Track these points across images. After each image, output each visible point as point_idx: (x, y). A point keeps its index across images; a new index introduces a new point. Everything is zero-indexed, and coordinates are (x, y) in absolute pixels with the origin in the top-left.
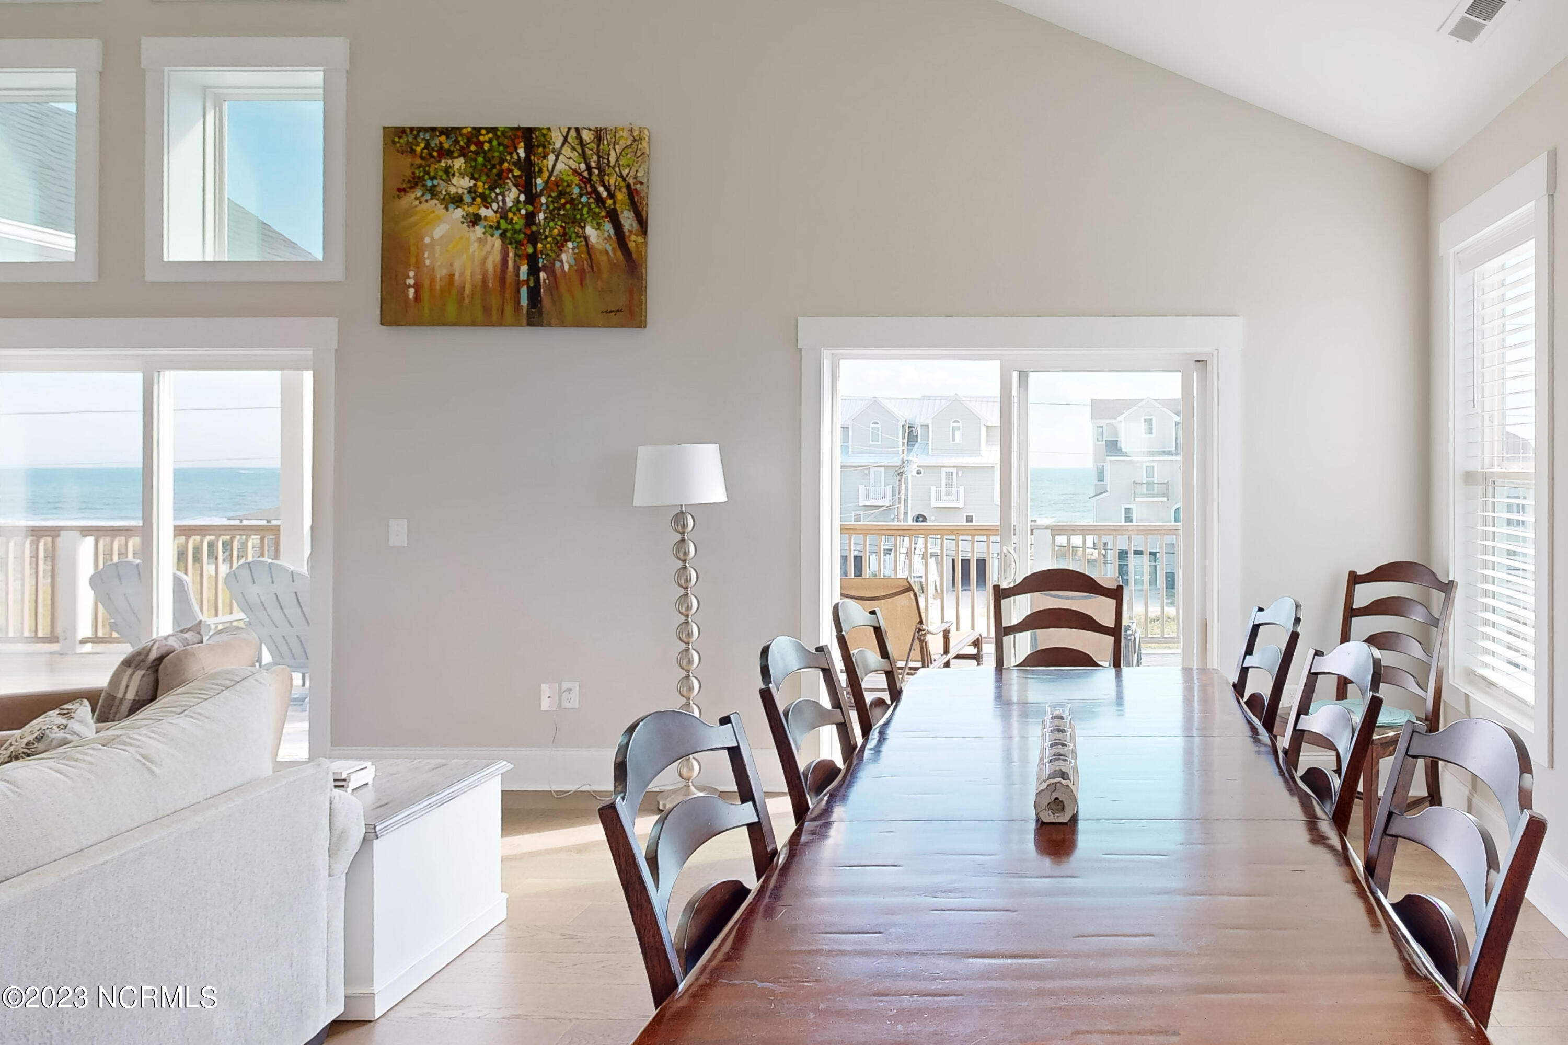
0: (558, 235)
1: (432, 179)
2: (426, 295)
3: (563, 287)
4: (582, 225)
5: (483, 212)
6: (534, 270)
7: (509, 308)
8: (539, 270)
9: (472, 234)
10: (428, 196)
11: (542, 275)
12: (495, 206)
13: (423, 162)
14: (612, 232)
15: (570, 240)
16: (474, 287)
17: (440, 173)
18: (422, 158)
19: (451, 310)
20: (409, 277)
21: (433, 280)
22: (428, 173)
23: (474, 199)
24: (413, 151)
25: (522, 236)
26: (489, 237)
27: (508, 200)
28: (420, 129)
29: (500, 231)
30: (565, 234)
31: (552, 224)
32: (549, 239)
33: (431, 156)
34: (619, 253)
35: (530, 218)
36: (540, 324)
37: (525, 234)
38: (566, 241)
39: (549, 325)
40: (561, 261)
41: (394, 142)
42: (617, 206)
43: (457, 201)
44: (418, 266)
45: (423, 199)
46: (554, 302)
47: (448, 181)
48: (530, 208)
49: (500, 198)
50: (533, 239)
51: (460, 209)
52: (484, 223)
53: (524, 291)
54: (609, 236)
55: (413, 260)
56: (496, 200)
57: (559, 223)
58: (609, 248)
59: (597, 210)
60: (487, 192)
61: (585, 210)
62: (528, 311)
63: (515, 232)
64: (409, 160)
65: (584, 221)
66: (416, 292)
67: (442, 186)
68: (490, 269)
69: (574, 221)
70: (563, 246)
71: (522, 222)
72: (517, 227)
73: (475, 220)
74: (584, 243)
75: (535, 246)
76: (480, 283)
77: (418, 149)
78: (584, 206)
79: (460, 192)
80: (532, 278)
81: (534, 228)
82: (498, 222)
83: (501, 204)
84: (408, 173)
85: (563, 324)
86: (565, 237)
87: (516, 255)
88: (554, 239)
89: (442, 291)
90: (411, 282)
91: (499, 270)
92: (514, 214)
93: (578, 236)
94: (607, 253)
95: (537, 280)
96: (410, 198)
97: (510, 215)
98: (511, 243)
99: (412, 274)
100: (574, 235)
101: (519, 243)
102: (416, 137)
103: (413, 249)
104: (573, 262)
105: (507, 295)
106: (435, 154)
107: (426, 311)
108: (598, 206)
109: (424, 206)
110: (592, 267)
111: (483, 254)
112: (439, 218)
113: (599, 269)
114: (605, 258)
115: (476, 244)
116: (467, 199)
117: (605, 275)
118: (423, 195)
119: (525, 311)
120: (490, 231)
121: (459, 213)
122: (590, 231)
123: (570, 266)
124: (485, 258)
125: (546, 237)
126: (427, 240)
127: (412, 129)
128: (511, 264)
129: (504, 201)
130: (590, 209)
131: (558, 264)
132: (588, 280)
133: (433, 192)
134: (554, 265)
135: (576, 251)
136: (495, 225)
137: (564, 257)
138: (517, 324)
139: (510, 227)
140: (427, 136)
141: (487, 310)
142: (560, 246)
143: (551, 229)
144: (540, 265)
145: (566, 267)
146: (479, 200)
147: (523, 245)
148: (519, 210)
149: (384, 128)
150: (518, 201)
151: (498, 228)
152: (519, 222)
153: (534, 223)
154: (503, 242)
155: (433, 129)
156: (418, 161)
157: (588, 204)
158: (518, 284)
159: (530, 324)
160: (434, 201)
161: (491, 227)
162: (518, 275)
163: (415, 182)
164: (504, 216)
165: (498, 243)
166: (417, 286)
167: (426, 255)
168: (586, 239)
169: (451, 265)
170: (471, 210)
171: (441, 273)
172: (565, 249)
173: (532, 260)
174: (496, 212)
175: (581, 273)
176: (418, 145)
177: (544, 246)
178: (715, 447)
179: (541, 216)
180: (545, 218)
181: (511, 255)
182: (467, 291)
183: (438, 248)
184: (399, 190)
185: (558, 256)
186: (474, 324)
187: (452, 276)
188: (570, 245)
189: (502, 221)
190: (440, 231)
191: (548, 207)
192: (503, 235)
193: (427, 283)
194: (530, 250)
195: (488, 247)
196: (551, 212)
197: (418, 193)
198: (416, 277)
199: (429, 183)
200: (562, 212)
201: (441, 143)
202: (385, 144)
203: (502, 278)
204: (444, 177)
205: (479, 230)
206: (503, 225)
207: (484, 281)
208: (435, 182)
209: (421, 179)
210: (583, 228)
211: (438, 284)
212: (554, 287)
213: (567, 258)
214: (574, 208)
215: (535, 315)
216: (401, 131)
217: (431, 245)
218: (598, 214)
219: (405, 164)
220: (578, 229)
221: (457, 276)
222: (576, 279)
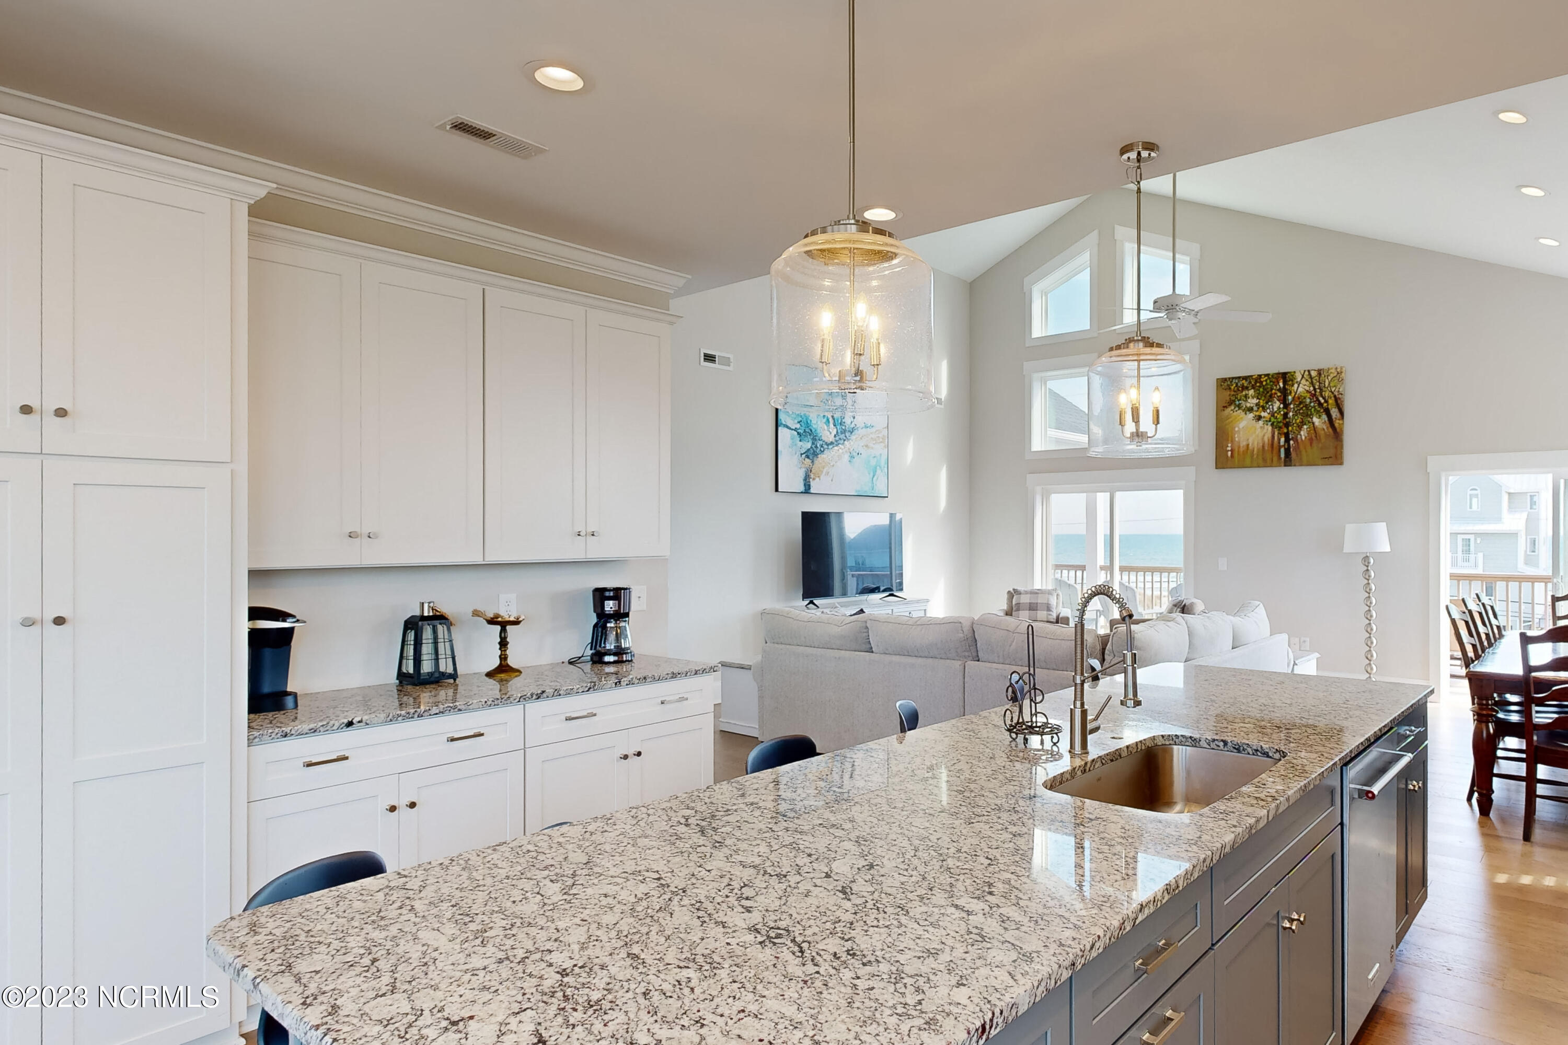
0: (1300, 423)
1: (1239, 400)
2: (1236, 455)
3: (1301, 447)
4: (1310, 416)
5: (1263, 414)
6: (1287, 440)
7: (1275, 459)
8: (1290, 440)
9: (1257, 425)
10: (1237, 409)
11: (1292, 442)
12: (1268, 411)
13: (1235, 393)
14: (1326, 419)
15: (1305, 424)
16: (1258, 450)
17: (1243, 398)
18: (1234, 391)
19: (1248, 461)
21: (1239, 447)
22: (1236, 398)
23: (1258, 408)
24: (1230, 389)
25: (1281, 424)
26: (1266, 426)
27: (1275, 407)
28: (1233, 378)
29: (1271, 423)
30: (1302, 422)
31: (1296, 418)
32: (1295, 425)
33: (1239, 390)
34: (1330, 430)
35: (1285, 416)
36: (1290, 466)
37: (1283, 423)
38: (1303, 425)
39: (1295, 466)
40: (1301, 435)
41: (1221, 385)
42: (1330, 407)
43: (1250, 410)
44: (1232, 442)
45: (1235, 410)
46: (1297, 454)
47: (1246, 401)
48: (1285, 410)
49: (1271, 407)
50: (1287, 425)
52: (1263, 419)
53: (1282, 450)
54: (1325, 422)
55: (1230, 439)
56: (1269, 408)
57: (1300, 417)
58: (1325, 427)
59: (1319, 409)
60: (1265, 405)
61: (1313, 410)
62: (1285, 460)
63: (1278, 422)
64: (1228, 393)
65: (1312, 414)
66: (1232, 453)
67: (1244, 404)
68: (1266, 441)
69: (1308, 415)
71: (1282, 417)
72: (1279, 420)
73: (1259, 418)
74: (1312, 425)
75: (1288, 428)
76: (1261, 448)
77: (1232, 387)
78: (1312, 408)
79: (1252, 405)
80: (1286, 444)
81: (1287, 420)
82: (1270, 419)
83: (1271, 410)
84: (1228, 399)
85: (1301, 465)
86: (1303, 423)
87: (1279, 433)
88: (1298, 425)
89: (1243, 452)
90: (1229, 448)
91: (1270, 441)
92: (1278, 414)
93: (1309, 422)
94: (1324, 429)
95: (1289, 445)
96: (1228, 410)
97: (1276, 415)
98: (1276, 428)
99: (1229, 445)
100: (1307, 422)
101: (1280, 428)
102: (1231, 382)
103: (1230, 433)
104: (1307, 435)
105: (1275, 453)
107: (1236, 461)
108: (1319, 407)
109: (1235, 413)
110: (1316, 437)
112: (1242, 418)
113: (1320, 436)
114: (1323, 432)
115: (1259, 430)
116: (1255, 408)
117: (1323, 440)
118: (1235, 408)
119: (1283, 460)
120: (1266, 423)
121: (1251, 415)
122: (1315, 420)
123: (1305, 437)
124: (1264, 435)
125: (1293, 424)
126: (1237, 429)
127: (1229, 378)
128: (1276, 438)
129: (1273, 408)
130: (1315, 409)
131: (1299, 436)
132: (1315, 442)
133: (1239, 407)
134: (1297, 437)
135: (1308, 430)
137: (1302, 433)
138: (1279, 466)
139: (1275, 420)
140: (1237, 381)
141: (1264, 460)
142: (1300, 427)
143: (1296, 420)
144: (1290, 437)
145: (1303, 438)
146: (1261, 409)
147: (1282, 428)
148: (1280, 412)
149: (1217, 379)
150: (1279, 408)
151: (1270, 421)
152: (1280, 417)
153: (1287, 418)
154: (1272, 428)
155: (1239, 378)
156: (1233, 393)
157: (1314, 407)
158: (1280, 447)
159: (1285, 466)
160: (1240, 411)
161: (1267, 421)
162: (1279, 443)
163: (1231, 403)
164: (1273, 415)
165: (1270, 428)
166: (1232, 451)
167: (1236, 436)
168: (1313, 423)
169: (1248, 440)
170: (1257, 414)
171: (1243, 444)
172: (1303, 429)
173: (1287, 436)
174: (1269, 414)
175: (1311, 440)
176: (1232, 385)
177: (1293, 428)
178: (1385, 524)
179: (1291, 414)
180: (1293, 415)
181: (1276, 433)
182: (1255, 450)
183: (1241, 433)
184: (1224, 407)
185: (1299, 433)
186: (1259, 467)
187: (1248, 445)
188: (1305, 427)
189: (1272, 418)
190: (1242, 424)
191: (1294, 409)
192: (1272, 425)
193: (1236, 449)
194: (1285, 431)
195: (1265, 431)
196: (1296, 412)
197: (1233, 407)
198: (1231, 447)
199: (1237, 403)
200: (1301, 412)
201: (1243, 383)
202: (1217, 387)
203: (1272, 445)
204: (1245, 399)
205: (1261, 422)
206: (1273, 420)
207: (1263, 446)
208: (1240, 402)
210: (1312, 418)
211: (1241, 450)
212: (1297, 448)
213: (1303, 433)
214: (1307, 409)
215: (1288, 461)
216: (1225, 380)
217: (1239, 431)
218: (1319, 411)
219: (1226, 395)
220: (1310, 419)
221: (1250, 445)
222: (1308, 444)
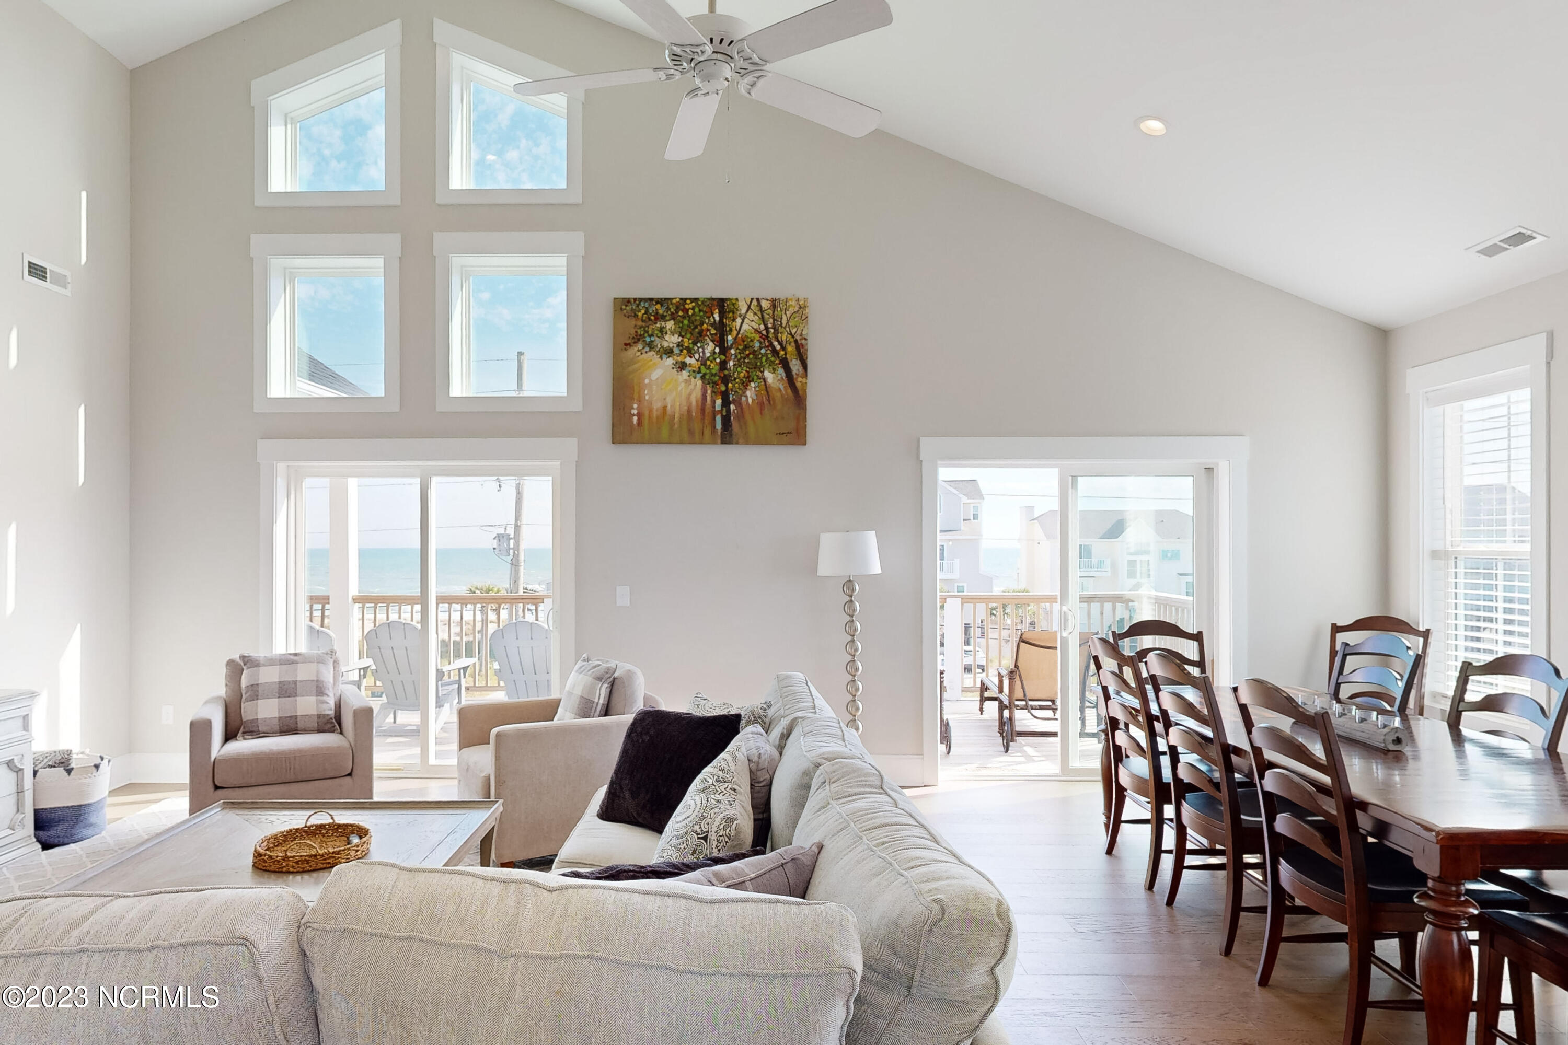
0: (744, 377)
1: (650, 336)
2: (646, 421)
3: (748, 416)
4: (760, 369)
5: (688, 360)
6: (726, 403)
7: (707, 431)
8: (730, 403)
9: (680, 377)
10: (647, 349)
11: (732, 407)
12: (697, 356)
13: (644, 324)
14: (784, 375)
15: (753, 381)
16: (681, 416)
17: (656, 332)
18: (643, 321)
19: (665, 432)
20: (633, 408)
21: (651, 411)
22: (647, 332)
23: (681, 351)
24: (636, 316)
25: (717, 378)
26: (693, 379)
27: (706, 351)
28: (641, 300)
29: (701, 375)
30: (748, 377)
31: (739, 369)
32: (737, 380)
33: (650, 319)
34: (789, 391)
35: (723, 365)
36: (730, 443)
37: (720, 377)
38: (750, 382)
39: (737, 443)
40: (746, 397)
41: (621, 309)
42: (788, 356)
43: (669, 352)
44: (639, 401)
45: (643, 351)
46: (741, 427)
47: (662, 338)
48: (723, 357)
49: (701, 350)
50: (725, 380)
51: (671, 359)
52: (688, 369)
53: (719, 418)
54: (782, 378)
55: (636, 396)
56: (697, 352)
57: (745, 368)
58: (782, 387)
59: (773, 359)
60: (691, 346)
61: (764, 359)
62: (722, 433)
63: (712, 375)
64: (633, 322)
65: (762, 366)
66: (639, 419)
67: (657, 341)
68: (694, 403)
69: (756, 367)
70: (747, 385)
71: (717, 367)
72: (714, 371)
73: (682, 366)
74: (763, 383)
75: (727, 386)
76: (686, 413)
77: (640, 314)
78: (763, 356)
79: (671, 345)
80: (724, 409)
81: (726, 372)
82: (699, 368)
83: (701, 354)
84: (633, 331)
85: (747, 442)
86: (749, 379)
87: (713, 392)
88: (741, 380)
89: (657, 418)
90: (635, 412)
91: (700, 404)
92: (711, 362)
93: (759, 378)
94: (780, 390)
95: (728, 411)
96: (634, 351)
97: (708, 363)
98: (709, 383)
99: (635, 406)
100: (755, 377)
101: (715, 383)
102: (638, 305)
103: (636, 388)
104: (755, 398)
105: (706, 422)
106: (652, 318)
107: (646, 432)
108: (773, 356)
109: (644, 356)
110: (769, 401)
111: (688, 391)
112: (655, 364)
113: (774, 401)
114: (778, 394)
115: (683, 385)
116: (676, 351)
117: (779, 406)
118: (643, 348)
119: (719, 433)
120: (693, 374)
121: (670, 361)
122: (768, 374)
123: (753, 400)
124: (690, 395)
125: (735, 379)
126: (647, 381)
127: (635, 300)
128: (709, 398)
129: (704, 352)
130: (767, 359)
131: (743, 399)
132: (766, 411)
133: (651, 346)
134: (741, 399)
135: (757, 389)
136: (697, 370)
137: (748, 393)
138: (714, 442)
139: (708, 371)
140: (647, 305)
141: (691, 432)
142: (745, 385)
143: (739, 373)
144: (731, 399)
145: (750, 401)
146: (685, 351)
147: (717, 385)
148: (715, 359)
149: (615, 299)
150: (714, 353)
151: (699, 372)
152: (715, 368)
153: (726, 369)
154: (703, 382)
155: (651, 300)
156: (640, 323)
157: (766, 355)
158: (714, 414)
159: (723, 443)
160: (652, 353)
161: (694, 371)
162: (714, 407)
163: (637, 338)
164: (704, 364)
165: (699, 383)
166: (639, 415)
167: (646, 392)
168: (765, 380)
169: (665, 399)
170: (680, 359)
171: (657, 405)
172: (749, 387)
173: (725, 396)
174: (698, 361)
175: (761, 405)
176: (640, 311)
177: (734, 386)
178: (875, 532)
179: (731, 363)
180: (734, 365)
181: (709, 392)
182: (677, 416)
183: (655, 387)
184: (626, 344)
185: (744, 393)
186: (682, 442)
187: (665, 408)
188: (753, 384)
189: (702, 367)
190: (656, 374)
191: (736, 357)
192: (703, 378)
193: (646, 413)
194: (723, 388)
195: (692, 387)
196: (739, 360)
197: (640, 346)
198: (638, 408)
199: (648, 339)
200: (746, 361)
201: (657, 310)
202: (615, 311)
203: (703, 410)
204: (659, 335)
205: (685, 374)
206: (703, 370)
207: (689, 411)
208: (653, 339)
209: (642, 336)
210: (763, 372)
211: (655, 414)
212: (741, 416)
213: (750, 394)
214: (756, 358)
215: (727, 437)
216: (628, 301)
217: (650, 384)
218: (773, 362)
219: (631, 325)
220: (759, 373)
221: (669, 407)
222: (757, 410)
